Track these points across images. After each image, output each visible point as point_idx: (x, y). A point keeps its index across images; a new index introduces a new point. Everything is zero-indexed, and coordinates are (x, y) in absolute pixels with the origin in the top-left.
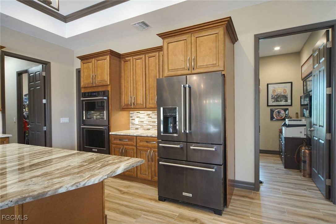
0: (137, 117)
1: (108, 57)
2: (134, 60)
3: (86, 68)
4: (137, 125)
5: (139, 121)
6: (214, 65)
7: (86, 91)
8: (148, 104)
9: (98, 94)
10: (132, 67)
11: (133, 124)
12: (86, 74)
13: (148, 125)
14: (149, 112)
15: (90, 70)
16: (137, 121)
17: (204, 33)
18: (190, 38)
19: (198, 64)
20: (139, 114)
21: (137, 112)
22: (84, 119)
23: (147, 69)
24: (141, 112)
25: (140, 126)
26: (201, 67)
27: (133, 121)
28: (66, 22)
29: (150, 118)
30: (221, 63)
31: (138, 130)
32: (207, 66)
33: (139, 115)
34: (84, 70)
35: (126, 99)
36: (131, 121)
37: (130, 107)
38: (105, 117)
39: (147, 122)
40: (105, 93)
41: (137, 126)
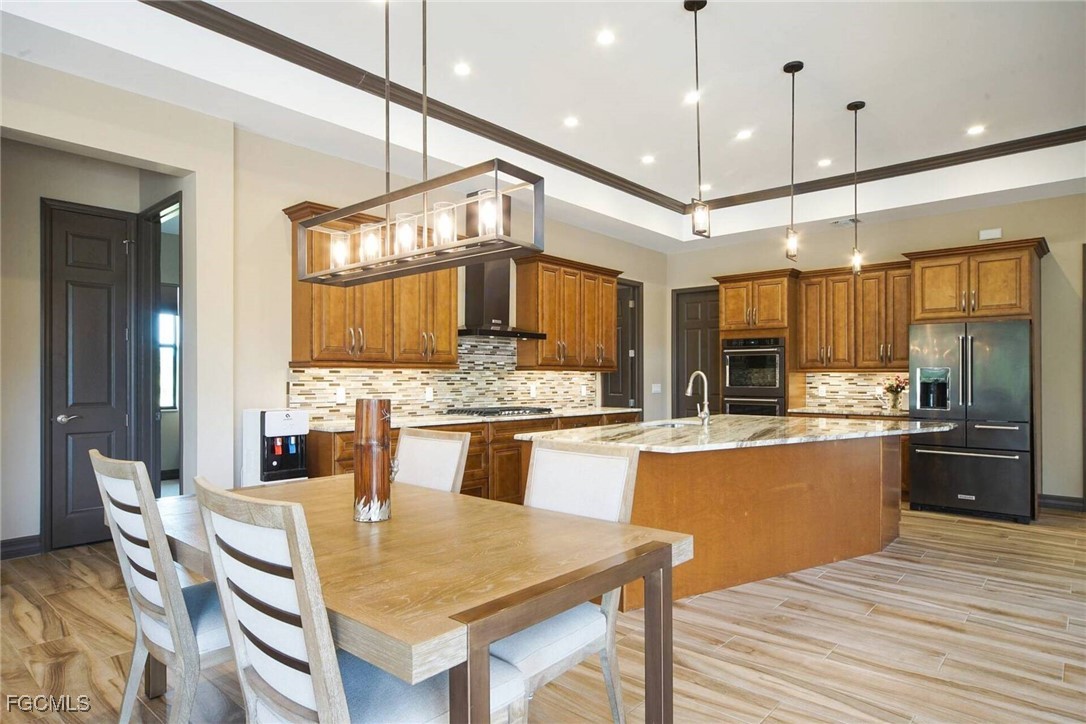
0: (823, 383)
1: (785, 280)
2: (831, 283)
3: (733, 297)
4: (823, 397)
5: (827, 392)
6: (1012, 306)
7: (730, 337)
8: (860, 359)
9: (762, 342)
10: (824, 296)
11: (813, 396)
12: (731, 307)
13: (848, 398)
14: (850, 375)
15: (743, 301)
16: (822, 391)
17: (993, 257)
18: (966, 263)
19: (983, 304)
20: (827, 377)
21: (824, 375)
22: (727, 385)
23: (860, 299)
24: (832, 374)
25: (829, 401)
26: (987, 307)
27: (814, 391)
28: (684, 214)
29: (854, 386)
30: (1025, 304)
31: (825, 408)
32: (999, 307)
33: (827, 379)
34: (728, 301)
35: (808, 350)
36: (808, 390)
37: (819, 364)
38: (777, 382)
39: (847, 393)
40: (776, 342)
41: (823, 401)
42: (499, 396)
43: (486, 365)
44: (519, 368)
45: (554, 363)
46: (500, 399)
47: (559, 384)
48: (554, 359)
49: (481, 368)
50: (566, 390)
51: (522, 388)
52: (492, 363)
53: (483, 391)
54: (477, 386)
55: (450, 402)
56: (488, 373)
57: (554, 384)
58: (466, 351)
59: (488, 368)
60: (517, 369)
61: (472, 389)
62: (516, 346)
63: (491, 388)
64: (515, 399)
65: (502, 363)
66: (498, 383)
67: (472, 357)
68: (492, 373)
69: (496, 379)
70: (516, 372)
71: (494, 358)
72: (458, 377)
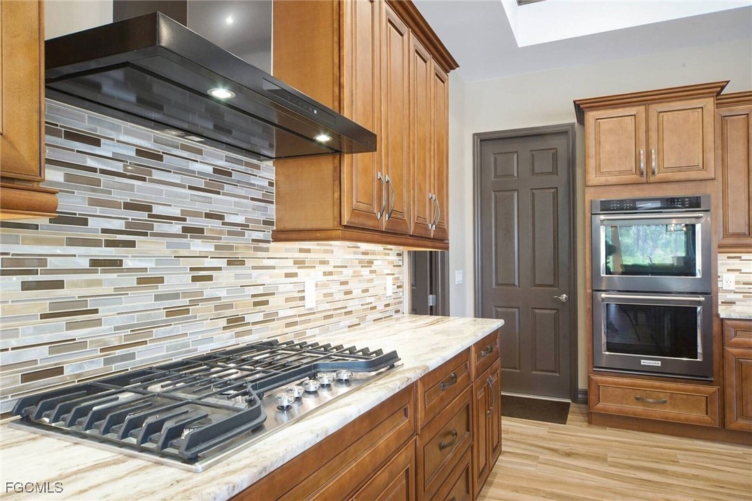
0: (728, 270)
1: (710, 102)
3: (612, 131)
5: (737, 283)
15: (630, 138)
20: (737, 261)
21: (729, 258)
25: (740, 296)
31: (734, 307)
33: (739, 264)
42: (229, 313)
43: (191, 222)
44: (282, 235)
45: (370, 223)
46: (235, 321)
47: (356, 275)
48: (370, 215)
49: (176, 228)
50: (365, 286)
51: (287, 287)
52: (208, 216)
53: (183, 302)
54: (161, 289)
55: (42, 358)
56: (197, 246)
57: (347, 272)
58: (118, 167)
59: (197, 232)
60: (276, 239)
61: (144, 300)
62: (273, 177)
63: (208, 289)
64: (270, 318)
65: (240, 219)
66: (227, 278)
67: (140, 191)
68: (209, 247)
69: (222, 263)
70: (273, 245)
71: (218, 203)
72: (82, 256)
